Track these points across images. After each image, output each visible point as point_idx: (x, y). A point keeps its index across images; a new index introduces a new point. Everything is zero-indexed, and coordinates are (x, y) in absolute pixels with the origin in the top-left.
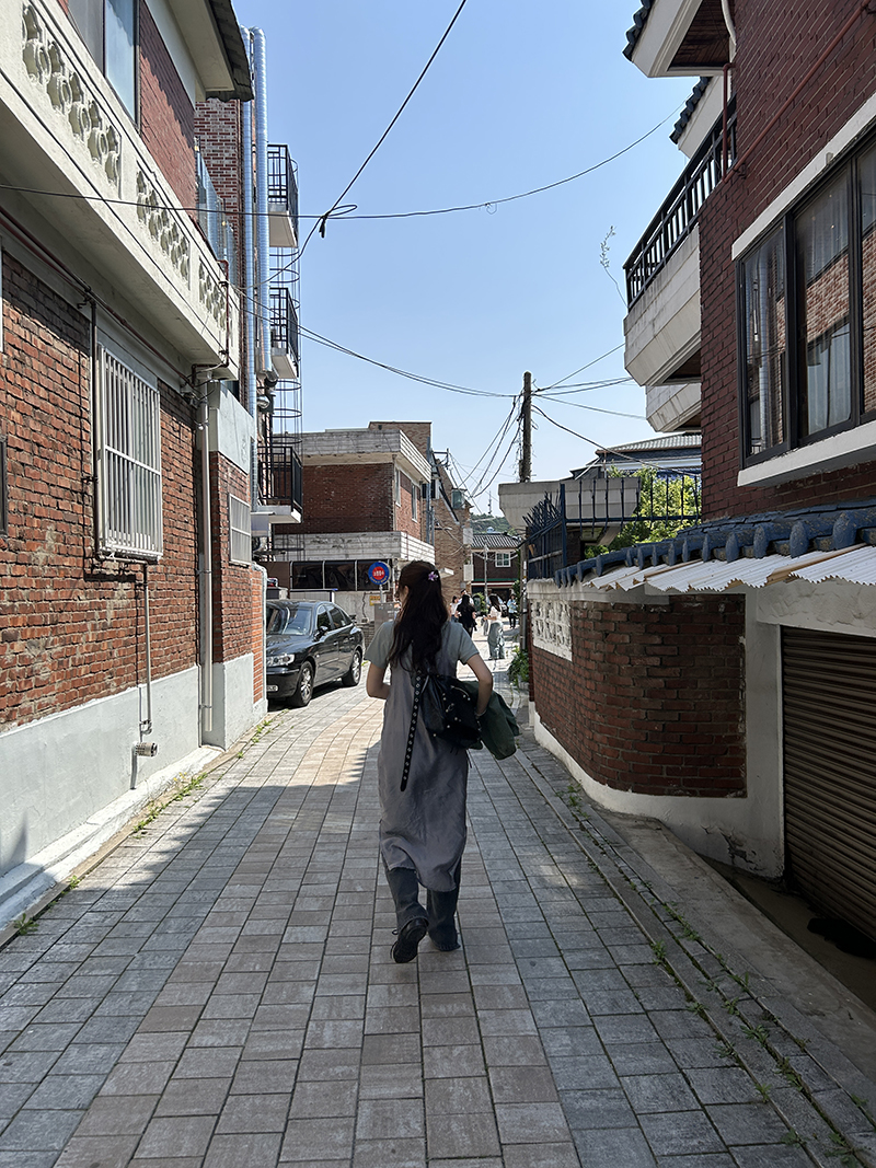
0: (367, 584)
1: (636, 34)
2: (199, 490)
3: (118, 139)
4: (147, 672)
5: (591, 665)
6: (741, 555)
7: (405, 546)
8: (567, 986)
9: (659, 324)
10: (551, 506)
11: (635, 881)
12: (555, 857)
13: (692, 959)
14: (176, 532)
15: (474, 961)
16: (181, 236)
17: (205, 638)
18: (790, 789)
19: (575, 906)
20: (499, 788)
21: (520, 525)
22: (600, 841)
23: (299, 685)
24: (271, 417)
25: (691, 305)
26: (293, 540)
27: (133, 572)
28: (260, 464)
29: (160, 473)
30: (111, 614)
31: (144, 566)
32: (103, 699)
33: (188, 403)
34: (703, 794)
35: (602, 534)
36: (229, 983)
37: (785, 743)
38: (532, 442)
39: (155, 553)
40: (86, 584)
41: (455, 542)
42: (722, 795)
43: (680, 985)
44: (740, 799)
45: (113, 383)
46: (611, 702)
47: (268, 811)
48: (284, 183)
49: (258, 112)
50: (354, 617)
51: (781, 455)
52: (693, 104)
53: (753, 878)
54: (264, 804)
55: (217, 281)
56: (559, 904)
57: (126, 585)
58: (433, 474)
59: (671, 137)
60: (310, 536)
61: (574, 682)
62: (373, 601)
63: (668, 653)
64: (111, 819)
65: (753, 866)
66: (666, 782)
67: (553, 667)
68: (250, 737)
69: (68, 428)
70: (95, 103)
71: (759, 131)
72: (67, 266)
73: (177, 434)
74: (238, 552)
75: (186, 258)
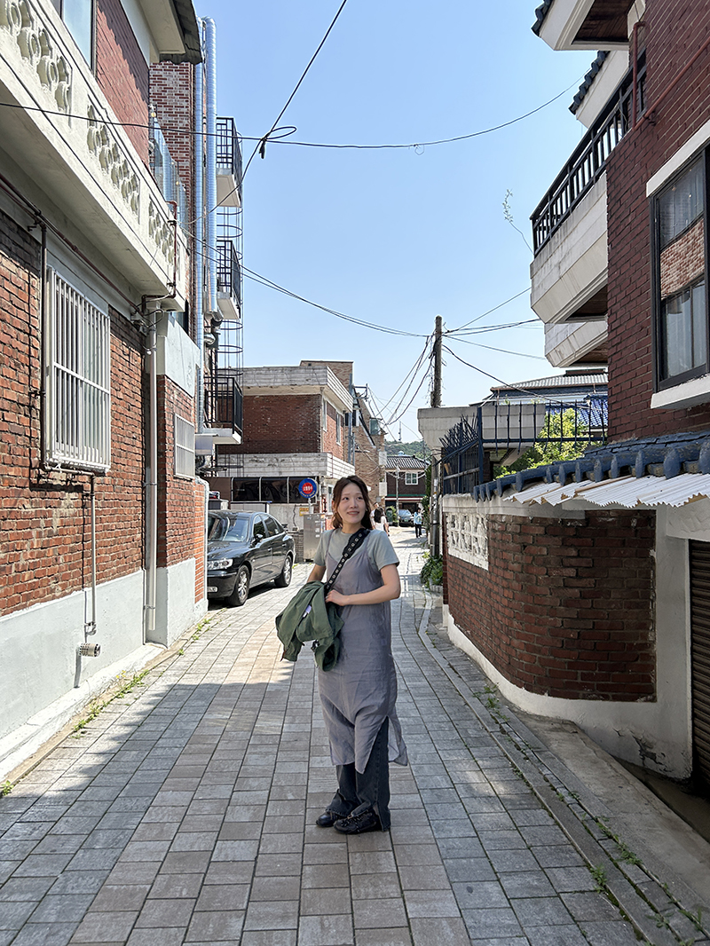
0: (297, 497)
1: (544, 12)
2: (147, 409)
3: (69, 70)
4: (92, 576)
5: (509, 575)
6: (682, 470)
7: (330, 465)
8: (508, 920)
9: (564, 267)
10: (467, 425)
11: (562, 792)
12: (480, 762)
13: (635, 886)
14: (124, 447)
15: (408, 886)
16: (131, 173)
17: (150, 544)
18: (698, 694)
19: (505, 819)
20: (420, 687)
21: (436, 446)
22: (521, 745)
23: (236, 587)
24: (216, 352)
25: (597, 248)
26: (234, 459)
27: (79, 483)
28: (206, 392)
29: (109, 392)
30: (57, 522)
31: (91, 477)
32: (48, 603)
33: (138, 330)
34: (615, 699)
35: (506, 456)
36: (153, 913)
37: (693, 650)
38: (442, 376)
39: (103, 465)
40: (31, 494)
41: (372, 463)
42: (634, 700)
43: (627, 919)
44: (650, 703)
45: (62, 304)
46: (528, 610)
47: (204, 709)
48: (230, 152)
50: (285, 526)
51: (699, 377)
52: (590, 78)
53: (663, 778)
54: (200, 703)
55: (166, 220)
56: (491, 816)
57: (73, 495)
58: (354, 405)
59: (570, 108)
60: (248, 456)
61: (490, 590)
62: (302, 513)
63: (584, 565)
64: (52, 720)
65: (663, 767)
66: (581, 687)
67: (469, 573)
68: (191, 634)
69: (16, 343)
70: (45, 31)
71: (669, 80)
72: (19, 190)
73: (127, 358)
74: (182, 466)
75: (136, 194)
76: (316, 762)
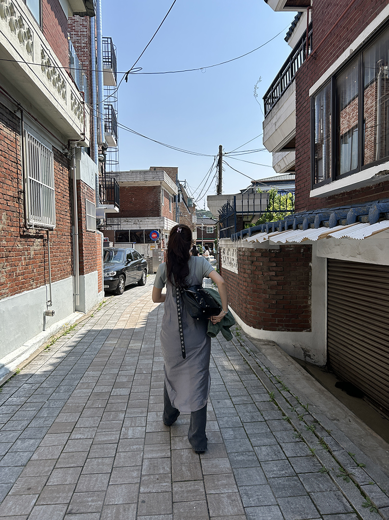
0: (149, 241)
2: (72, 197)
3: (32, 34)
4: (49, 279)
5: (246, 275)
6: (309, 227)
7: (166, 223)
8: (233, 411)
9: (278, 125)
10: (230, 206)
11: (263, 367)
12: (229, 358)
13: (285, 399)
14: (62, 216)
16: (62, 80)
17: (75, 264)
18: (329, 328)
19: (237, 378)
21: (217, 214)
22: (249, 350)
23: (118, 285)
24: (105, 164)
25: (292, 116)
26: (116, 220)
27: (42, 234)
28: (100, 186)
29: (54, 189)
30: (32, 253)
31: (47, 232)
32: (30, 291)
33: (67, 157)
34: (293, 330)
35: (252, 218)
36: (87, 412)
37: (328, 308)
39: (52, 225)
40: (21, 239)
41: (189, 222)
42: (301, 331)
43: (280, 410)
44: (308, 332)
45: (31, 147)
46: (254, 291)
47: (105, 340)
48: (110, 55)
49: (98, 22)
50: (143, 255)
51: (328, 184)
52: (294, 24)
53: (314, 365)
54: (103, 337)
55: (79, 101)
56: (230, 377)
57: (39, 240)
58: (179, 191)
59: (285, 39)
60: (123, 218)
61: (239, 283)
62: (152, 248)
63: (279, 270)
64: (34, 344)
65: (314, 361)
66: (277, 325)
67: (230, 276)
68: (97, 308)
69: (11, 168)
70: (21, 17)
71: (322, 38)
72: (9, 93)
73: (62, 172)
74: (90, 226)
75: (65, 90)
76: (156, 359)
